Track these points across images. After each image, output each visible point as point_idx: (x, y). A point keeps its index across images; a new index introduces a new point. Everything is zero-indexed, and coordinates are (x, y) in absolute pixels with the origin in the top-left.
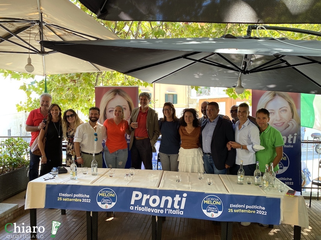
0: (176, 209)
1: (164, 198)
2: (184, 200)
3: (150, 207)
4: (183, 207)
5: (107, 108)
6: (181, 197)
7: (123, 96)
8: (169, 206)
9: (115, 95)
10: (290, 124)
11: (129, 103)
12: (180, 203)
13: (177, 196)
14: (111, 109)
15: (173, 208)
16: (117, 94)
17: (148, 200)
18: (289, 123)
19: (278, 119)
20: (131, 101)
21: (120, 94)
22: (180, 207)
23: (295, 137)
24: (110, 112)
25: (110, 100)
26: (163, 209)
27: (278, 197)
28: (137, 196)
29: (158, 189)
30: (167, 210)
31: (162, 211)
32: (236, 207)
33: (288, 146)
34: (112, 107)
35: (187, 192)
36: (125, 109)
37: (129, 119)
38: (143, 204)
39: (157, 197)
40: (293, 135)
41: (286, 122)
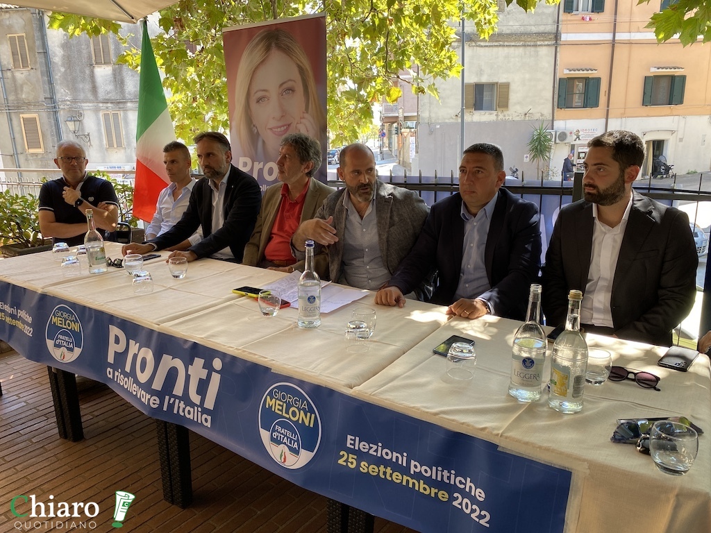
0: (193, 405)
1: (168, 361)
2: (216, 379)
3: (136, 381)
4: (210, 403)
5: (252, 92)
6: (208, 366)
7: (287, 50)
8: (178, 390)
9: (268, 49)
11: (301, 70)
12: (203, 386)
13: (199, 362)
14: (260, 94)
15: (185, 398)
16: (273, 45)
17: (135, 356)
20: (307, 65)
21: (279, 47)
22: (203, 401)
24: (258, 102)
25: (257, 68)
26: (161, 395)
27: (558, 462)
28: (117, 341)
29: (155, 328)
30: (171, 402)
31: (154, 402)
32: (371, 452)
34: (263, 88)
35: (223, 356)
36: (291, 90)
37: (303, 121)
38: (128, 369)
39: (148, 354)
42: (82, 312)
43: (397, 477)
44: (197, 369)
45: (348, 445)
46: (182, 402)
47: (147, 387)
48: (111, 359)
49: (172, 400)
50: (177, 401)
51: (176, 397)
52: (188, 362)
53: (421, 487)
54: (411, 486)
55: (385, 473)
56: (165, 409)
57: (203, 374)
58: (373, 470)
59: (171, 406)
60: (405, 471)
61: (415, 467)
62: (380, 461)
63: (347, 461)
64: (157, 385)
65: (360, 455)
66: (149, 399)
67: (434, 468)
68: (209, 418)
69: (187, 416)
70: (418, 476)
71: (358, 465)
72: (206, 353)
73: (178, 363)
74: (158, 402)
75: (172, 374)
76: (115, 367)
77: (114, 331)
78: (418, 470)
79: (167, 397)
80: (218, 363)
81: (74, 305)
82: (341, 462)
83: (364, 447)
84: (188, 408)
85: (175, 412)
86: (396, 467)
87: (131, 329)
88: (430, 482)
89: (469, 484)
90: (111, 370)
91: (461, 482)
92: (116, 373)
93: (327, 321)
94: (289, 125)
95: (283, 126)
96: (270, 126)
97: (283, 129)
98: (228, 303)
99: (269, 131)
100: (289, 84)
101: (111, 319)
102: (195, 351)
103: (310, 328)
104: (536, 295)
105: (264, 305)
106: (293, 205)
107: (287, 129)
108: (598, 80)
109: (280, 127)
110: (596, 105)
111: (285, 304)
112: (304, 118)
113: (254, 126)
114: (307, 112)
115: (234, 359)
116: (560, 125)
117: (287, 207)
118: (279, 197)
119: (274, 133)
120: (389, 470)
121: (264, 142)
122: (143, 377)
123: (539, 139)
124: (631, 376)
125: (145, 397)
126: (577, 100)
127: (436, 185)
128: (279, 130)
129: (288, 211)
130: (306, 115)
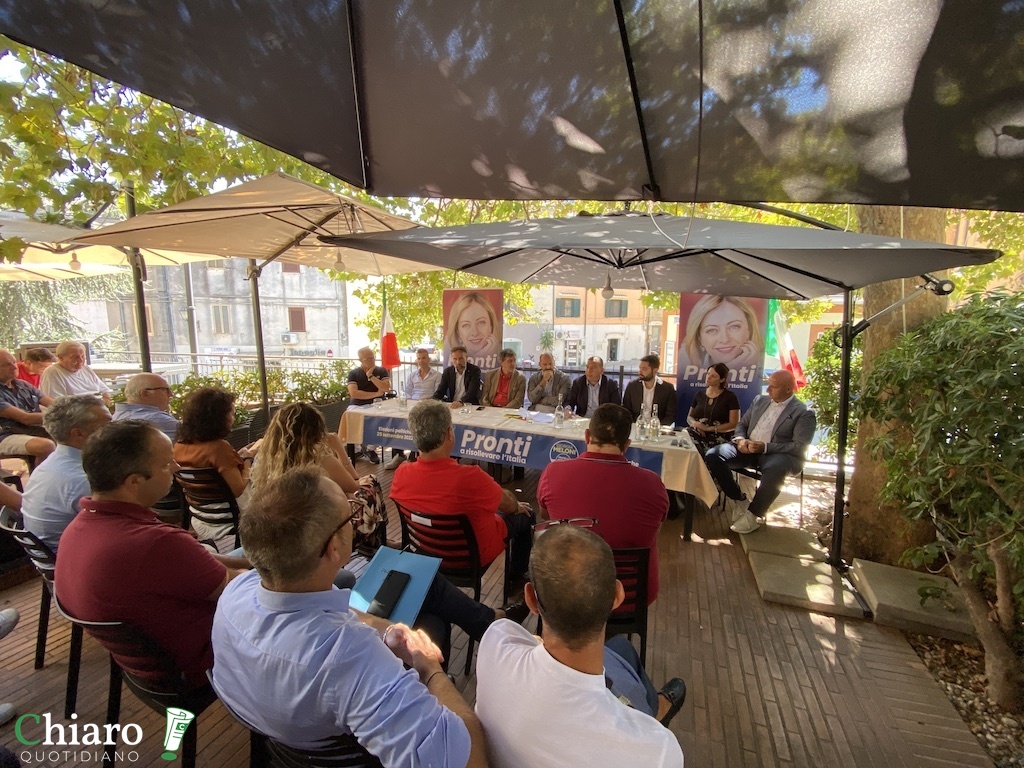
0: (516, 456)
1: (502, 441)
2: (528, 445)
3: (484, 450)
4: (525, 454)
5: (460, 322)
6: (525, 440)
7: (482, 304)
8: (508, 451)
9: (471, 301)
10: (745, 349)
11: (490, 314)
12: (522, 448)
13: (520, 439)
14: (464, 323)
15: (512, 454)
16: (474, 300)
17: (482, 442)
18: (742, 348)
19: (725, 340)
20: (493, 311)
21: (476, 301)
23: (752, 373)
24: (463, 327)
25: (464, 310)
26: (500, 454)
29: (495, 428)
33: (738, 386)
34: (466, 320)
35: (532, 435)
36: (483, 323)
38: (477, 447)
39: (494, 439)
40: (749, 368)
41: (738, 347)
72: (524, 435)
75: (505, 446)
76: (466, 448)
77: (467, 432)
80: (529, 438)
87: (479, 430)
94: (481, 339)
99: (469, 341)
100: (482, 320)
101: (467, 427)
102: (516, 435)
107: (480, 341)
108: (579, 301)
109: (476, 340)
110: (578, 315)
112: (490, 336)
113: (460, 338)
114: (493, 334)
115: (538, 435)
116: (557, 327)
117: (504, 381)
123: (546, 337)
126: (568, 312)
129: (504, 383)
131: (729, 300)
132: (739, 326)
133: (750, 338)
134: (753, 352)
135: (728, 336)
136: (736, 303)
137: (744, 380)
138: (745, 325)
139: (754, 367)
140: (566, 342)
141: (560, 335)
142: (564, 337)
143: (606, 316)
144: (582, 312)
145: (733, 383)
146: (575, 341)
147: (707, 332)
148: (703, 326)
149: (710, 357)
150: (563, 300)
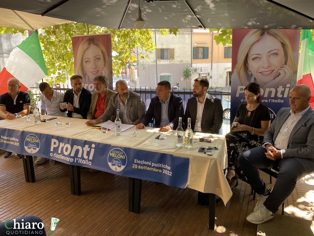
0: (85, 159)
1: (75, 147)
2: (93, 150)
3: (64, 155)
4: (91, 158)
5: (84, 59)
6: (90, 147)
7: (97, 45)
8: (80, 155)
9: (90, 44)
10: (282, 72)
11: (102, 52)
12: (88, 153)
13: (87, 146)
14: (87, 60)
15: (82, 158)
16: (92, 43)
17: (63, 148)
18: (280, 71)
19: (266, 65)
20: (104, 50)
21: (94, 43)
22: (88, 158)
23: (287, 90)
24: (86, 62)
25: (85, 50)
26: (74, 158)
27: (186, 157)
28: (55, 143)
29: (71, 137)
30: (77, 159)
31: (71, 160)
32: (141, 163)
33: (276, 101)
34: (87, 58)
35: (95, 143)
36: (99, 59)
37: (103, 69)
38: (59, 152)
40: (285, 87)
41: (276, 70)
42: (40, 136)
43: (148, 169)
44: (86, 148)
45: (135, 162)
46: (81, 159)
47: (69, 156)
48: (52, 150)
49: (78, 159)
50: (79, 159)
51: (79, 158)
52: (83, 146)
53: (155, 170)
54: (152, 170)
55: (145, 168)
56: (75, 162)
57: (89, 149)
58: (142, 168)
59: (77, 161)
60: (150, 166)
61: (153, 165)
62: (144, 165)
63: (135, 166)
64: (73, 155)
65: (138, 164)
66: (70, 160)
67: (158, 164)
68: (91, 162)
69: (83, 163)
70: (154, 167)
71: (138, 167)
72: (89, 143)
73: (80, 148)
74: (73, 160)
75: (77, 151)
76: (53, 152)
77: (53, 140)
78: (154, 165)
79: (76, 158)
80: (93, 146)
81: (36, 134)
82: (133, 167)
83: (139, 162)
84: (83, 161)
85: (79, 162)
86: (148, 166)
87: (60, 139)
88: (157, 168)
89: (166, 166)
90: (52, 154)
91: (164, 166)
92: (54, 154)
93: (123, 134)
94: (98, 71)
95: (96, 71)
96: (91, 71)
97: (96, 72)
98: (90, 130)
99: (90, 73)
100: (98, 57)
101: (53, 137)
103: (118, 135)
104: (180, 120)
105: (103, 130)
106: (102, 99)
107: (97, 72)
108: (208, 48)
109: (95, 71)
110: (207, 58)
111: (109, 130)
112: (104, 68)
113: (84, 71)
114: (105, 67)
115: (99, 143)
116: (194, 65)
117: (100, 100)
118: (97, 97)
119: (92, 73)
120: (146, 167)
121: (88, 77)
122: (66, 153)
123: (186, 71)
124: (205, 140)
125: (68, 159)
126: (200, 55)
127: (151, 91)
128: (94, 72)
129: (100, 102)
130: (105, 68)
131: (269, 34)
132: (277, 54)
133: (286, 63)
134: (288, 74)
135: (268, 62)
136: (275, 36)
137: (281, 96)
138: (281, 53)
139: (288, 85)
140: (200, 74)
141: (196, 70)
142: (199, 71)
143: (225, 57)
144: (210, 55)
145: (273, 98)
146: (206, 74)
147: (253, 60)
148: (250, 55)
149: (255, 79)
150: (198, 48)
